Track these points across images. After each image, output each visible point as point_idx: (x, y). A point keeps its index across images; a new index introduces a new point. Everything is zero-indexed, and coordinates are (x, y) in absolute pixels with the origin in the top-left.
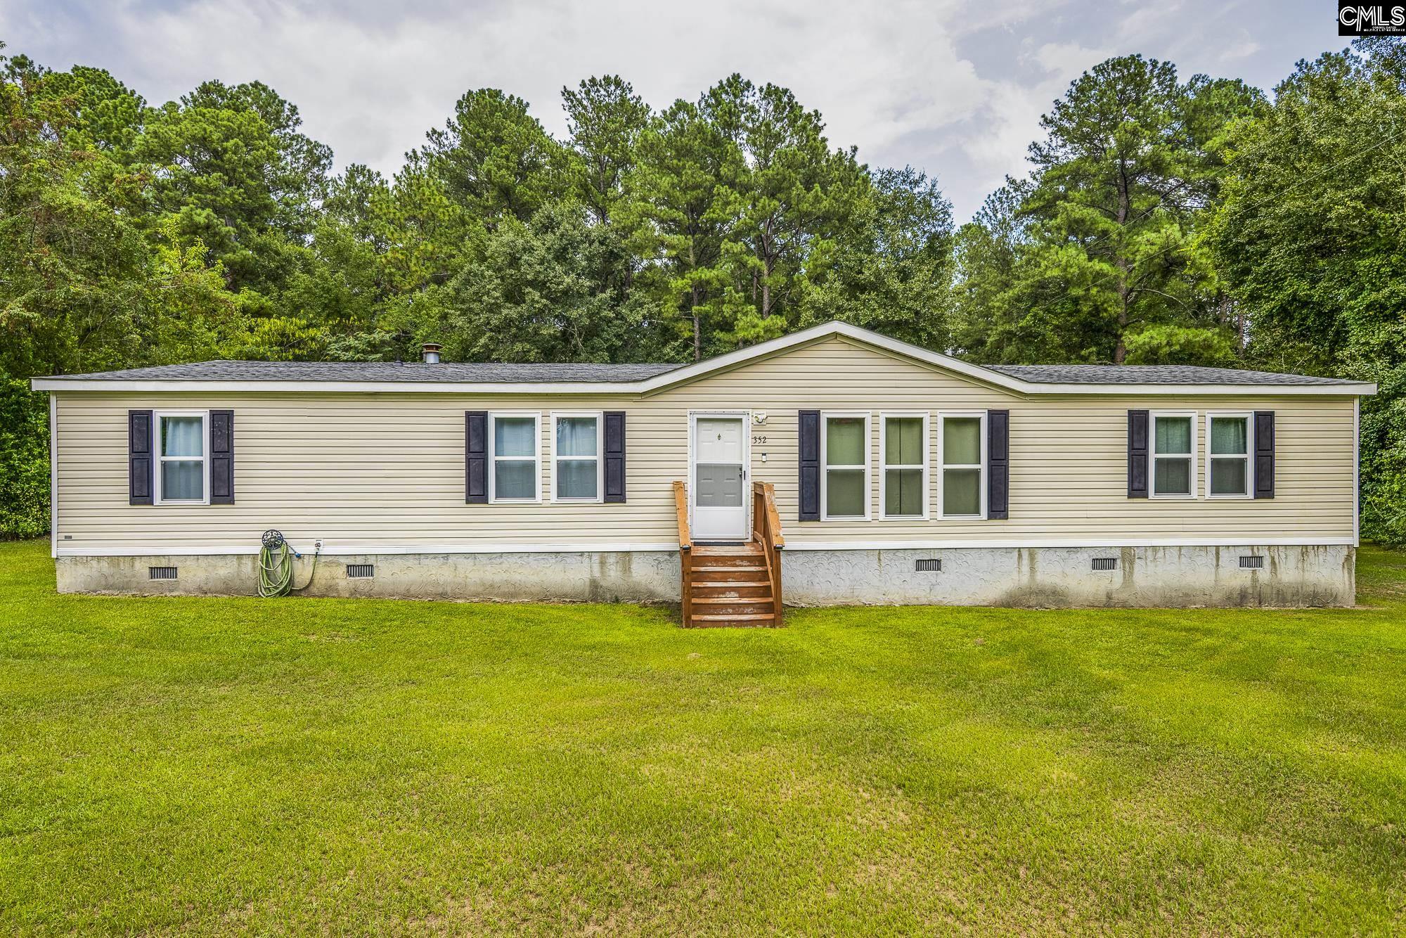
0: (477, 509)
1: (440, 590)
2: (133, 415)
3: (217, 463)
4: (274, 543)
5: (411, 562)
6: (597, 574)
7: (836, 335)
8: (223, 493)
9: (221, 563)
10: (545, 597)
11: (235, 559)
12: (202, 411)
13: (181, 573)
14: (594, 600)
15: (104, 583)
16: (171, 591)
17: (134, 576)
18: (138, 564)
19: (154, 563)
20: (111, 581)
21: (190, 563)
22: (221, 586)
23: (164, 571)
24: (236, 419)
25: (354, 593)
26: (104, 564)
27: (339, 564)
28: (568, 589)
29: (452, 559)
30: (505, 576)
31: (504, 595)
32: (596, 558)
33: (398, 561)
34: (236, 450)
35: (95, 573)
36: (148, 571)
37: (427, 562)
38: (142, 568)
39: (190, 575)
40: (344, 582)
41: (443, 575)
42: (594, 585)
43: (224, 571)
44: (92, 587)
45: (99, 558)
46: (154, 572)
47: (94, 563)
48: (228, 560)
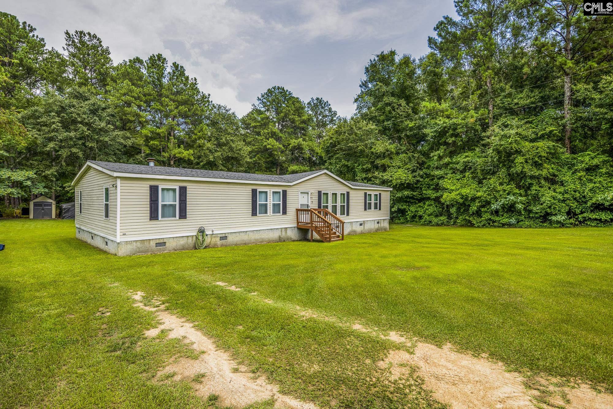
0: (254, 217)
1: (245, 242)
2: (151, 187)
3: (182, 204)
4: (202, 231)
5: (238, 234)
6: (280, 234)
7: (325, 173)
8: (183, 215)
9: (181, 239)
10: (269, 241)
11: (186, 238)
12: (176, 186)
13: (167, 245)
14: (280, 241)
15: (138, 251)
16: (164, 251)
17: (150, 247)
18: (151, 242)
19: (158, 241)
20: (141, 249)
21: (171, 240)
22: (181, 247)
23: (161, 244)
24: (187, 190)
25: (222, 245)
26: (138, 244)
27: (218, 237)
28: (274, 239)
29: (248, 232)
30: (260, 237)
31: (260, 242)
32: (280, 230)
33: (234, 234)
34: (187, 200)
35: (134, 247)
36: (155, 244)
37: (240, 234)
38: (153, 244)
39: (171, 245)
40: (219, 242)
41: (245, 238)
42: (280, 237)
43: (182, 242)
44: (134, 253)
45: (136, 241)
46: (158, 244)
47: (134, 243)
48: (184, 238)
